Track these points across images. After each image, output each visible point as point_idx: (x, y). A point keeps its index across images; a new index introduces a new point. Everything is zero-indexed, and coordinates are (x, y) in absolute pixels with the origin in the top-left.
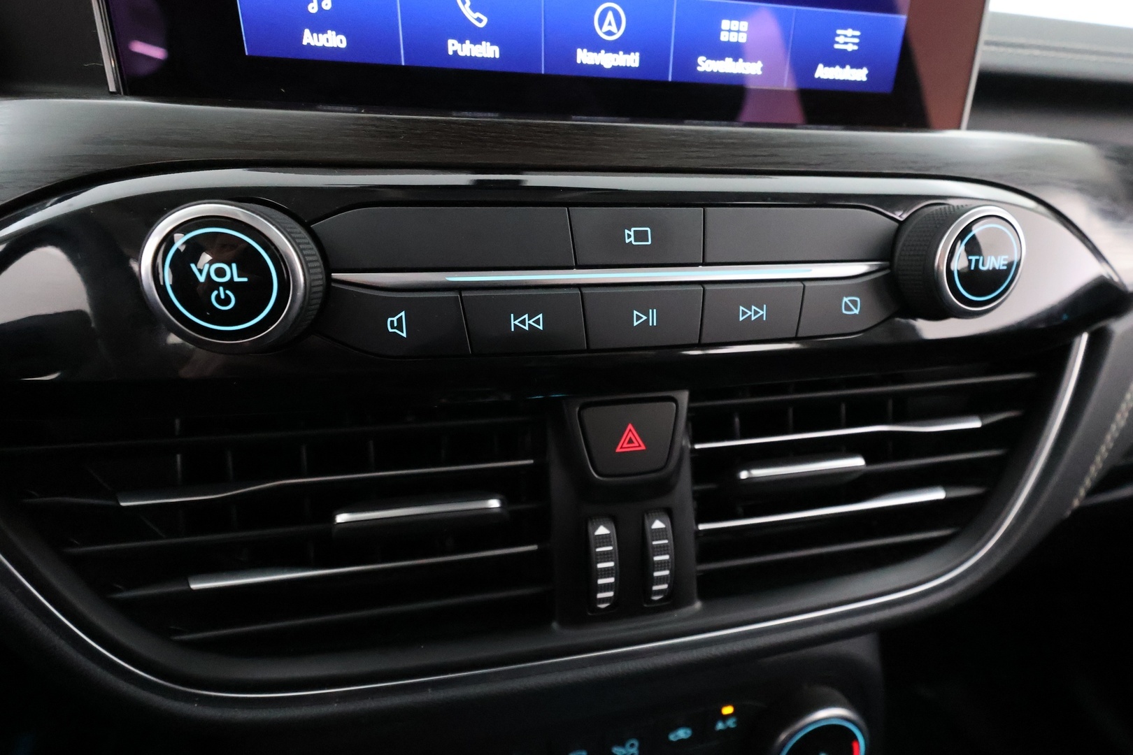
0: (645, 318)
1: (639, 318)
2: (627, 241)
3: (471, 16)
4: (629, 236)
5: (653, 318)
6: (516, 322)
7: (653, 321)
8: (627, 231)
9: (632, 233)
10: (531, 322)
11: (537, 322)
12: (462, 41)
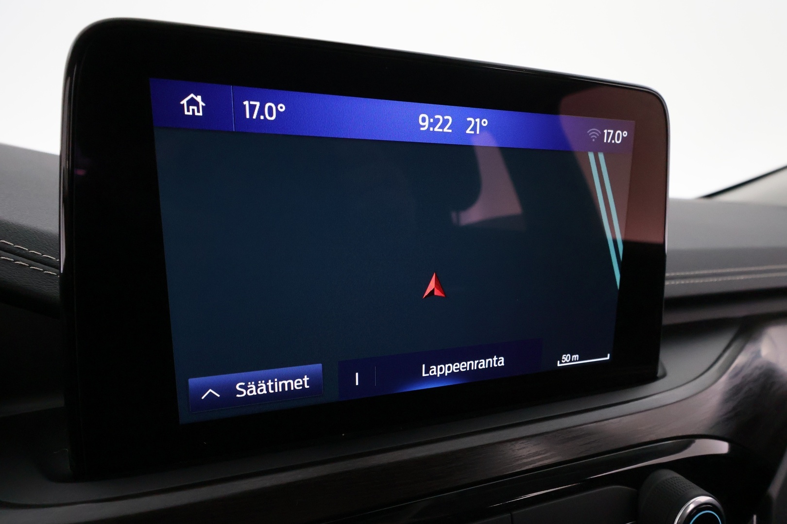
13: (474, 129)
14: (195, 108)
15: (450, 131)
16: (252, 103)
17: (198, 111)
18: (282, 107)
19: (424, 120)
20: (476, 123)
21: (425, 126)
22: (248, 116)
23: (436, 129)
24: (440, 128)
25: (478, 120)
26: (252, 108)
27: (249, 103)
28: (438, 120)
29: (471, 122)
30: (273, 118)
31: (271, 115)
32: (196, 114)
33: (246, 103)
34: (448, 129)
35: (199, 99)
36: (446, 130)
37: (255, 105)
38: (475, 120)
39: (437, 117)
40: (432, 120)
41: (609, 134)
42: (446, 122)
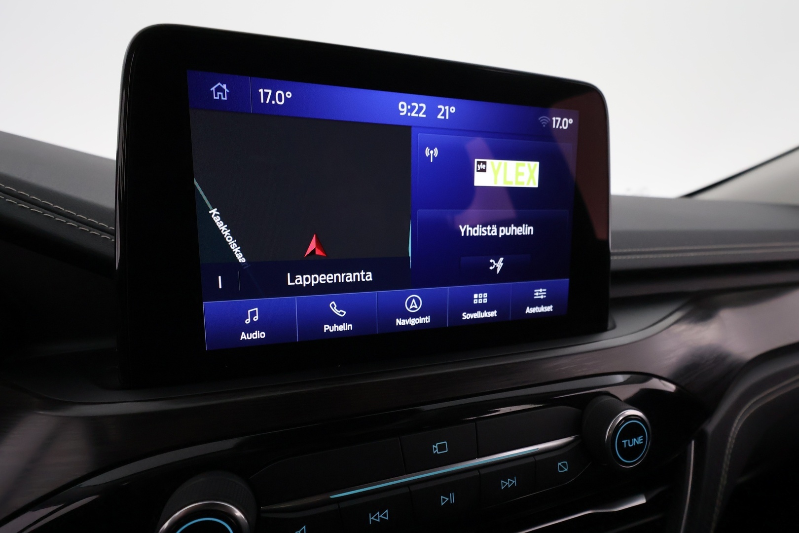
0: (447, 499)
1: (444, 500)
2: (434, 452)
3: (336, 311)
4: (435, 449)
5: (452, 498)
6: (373, 518)
7: (452, 500)
8: (434, 446)
9: (436, 447)
10: (381, 516)
11: (385, 515)
12: (331, 325)
13: (444, 114)
14: (222, 94)
15: (424, 116)
16: (266, 91)
17: (224, 97)
18: (289, 95)
19: (403, 106)
20: (445, 110)
21: (404, 111)
22: (262, 101)
23: (413, 114)
24: (416, 113)
25: (447, 108)
26: (266, 94)
27: (263, 91)
28: (414, 107)
29: (441, 109)
30: (282, 103)
31: (280, 100)
32: (222, 98)
33: (261, 90)
34: (423, 114)
35: (224, 86)
36: (421, 115)
37: (269, 93)
38: (444, 107)
39: (413, 104)
40: (409, 107)
41: (557, 121)
42: (420, 109)
